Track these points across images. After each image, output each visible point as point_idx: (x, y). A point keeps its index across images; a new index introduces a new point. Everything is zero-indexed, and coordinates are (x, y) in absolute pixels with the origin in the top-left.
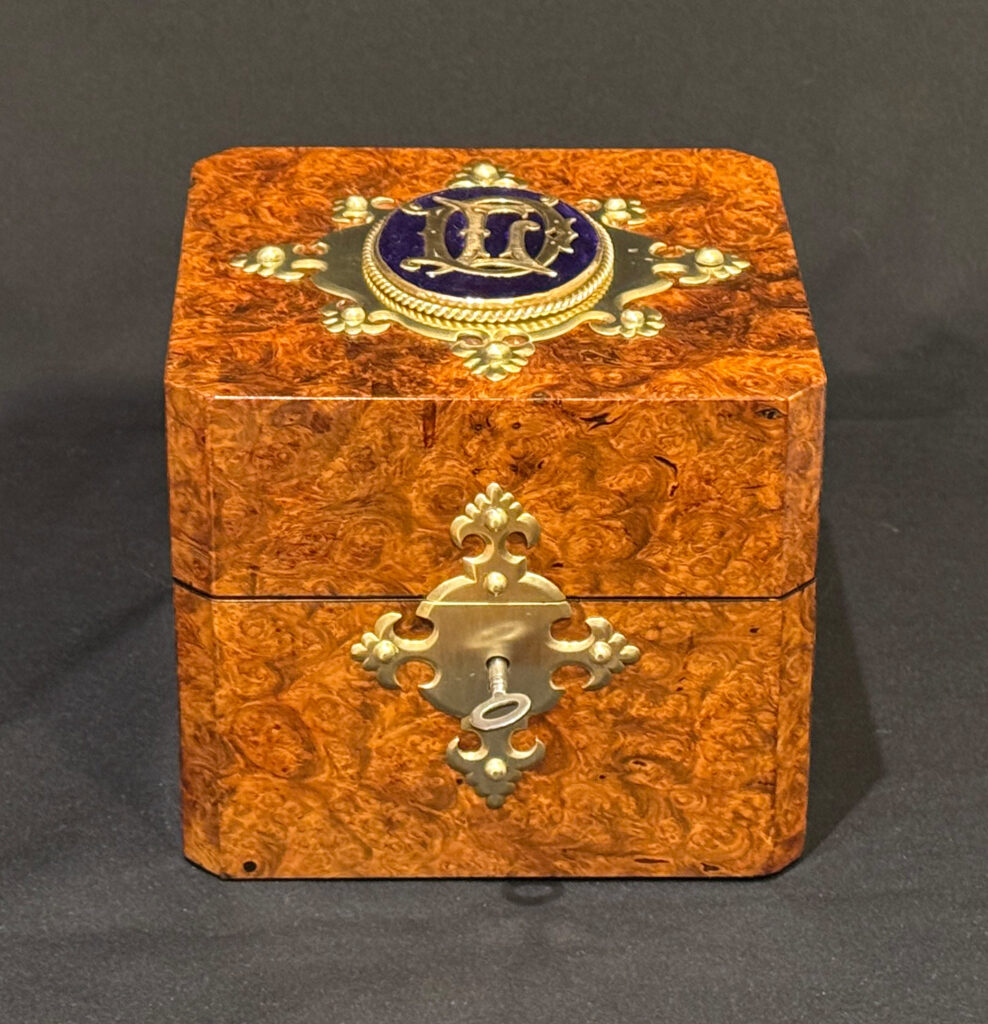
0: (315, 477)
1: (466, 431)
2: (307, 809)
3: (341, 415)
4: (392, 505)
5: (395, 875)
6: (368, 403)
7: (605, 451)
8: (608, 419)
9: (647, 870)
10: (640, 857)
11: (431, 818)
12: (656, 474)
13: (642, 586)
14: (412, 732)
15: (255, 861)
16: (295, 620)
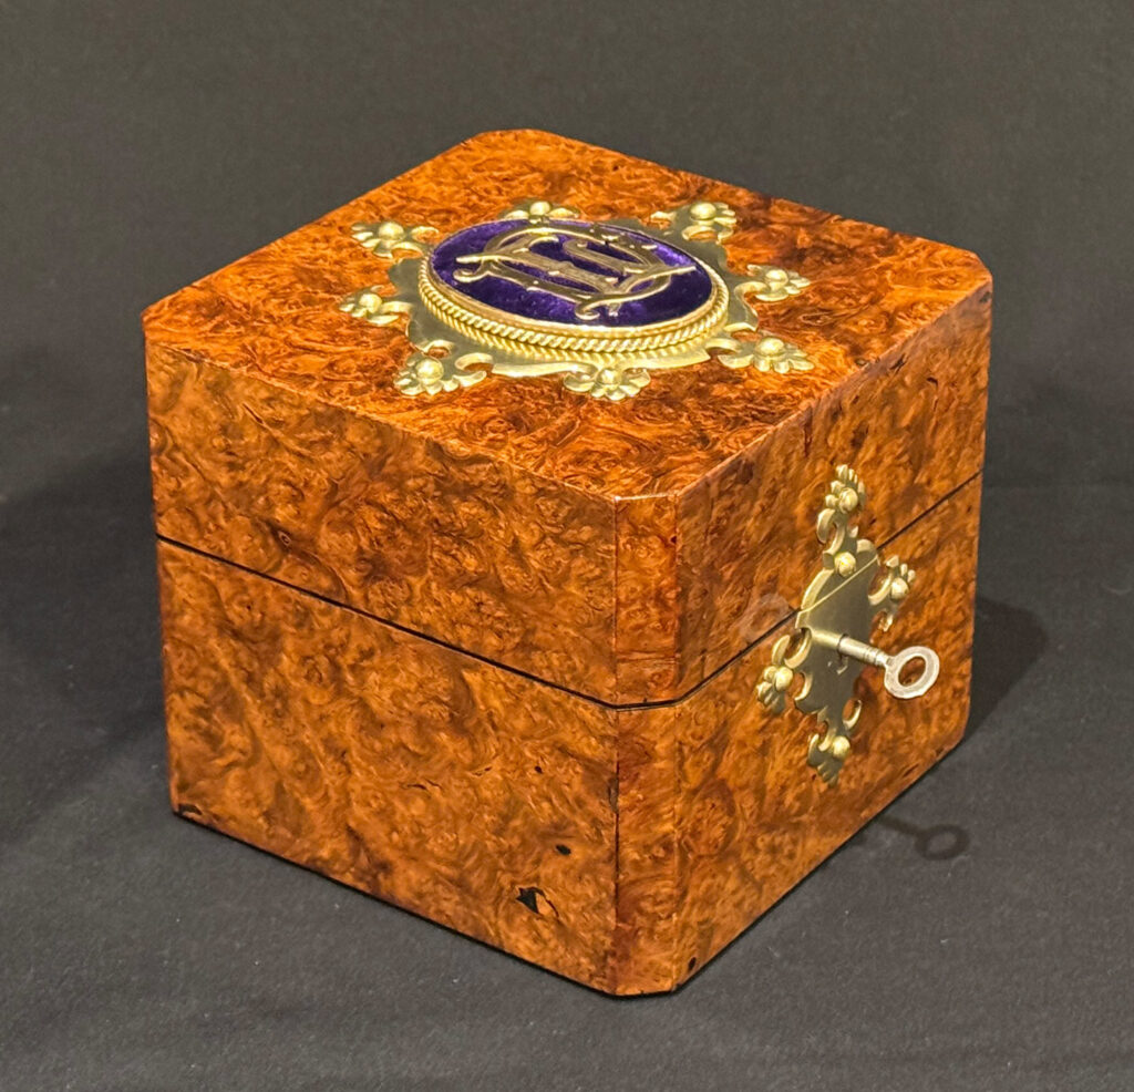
0: (742, 531)
1: (829, 424)
2: (727, 875)
3: (759, 457)
4: (787, 527)
5: (775, 900)
6: (775, 431)
7: (901, 391)
8: (904, 360)
9: (908, 781)
10: (906, 770)
11: (797, 826)
12: (927, 394)
13: (916, 511)
14: (789, 749)
15: (696, 956)
16: (726, 686)
